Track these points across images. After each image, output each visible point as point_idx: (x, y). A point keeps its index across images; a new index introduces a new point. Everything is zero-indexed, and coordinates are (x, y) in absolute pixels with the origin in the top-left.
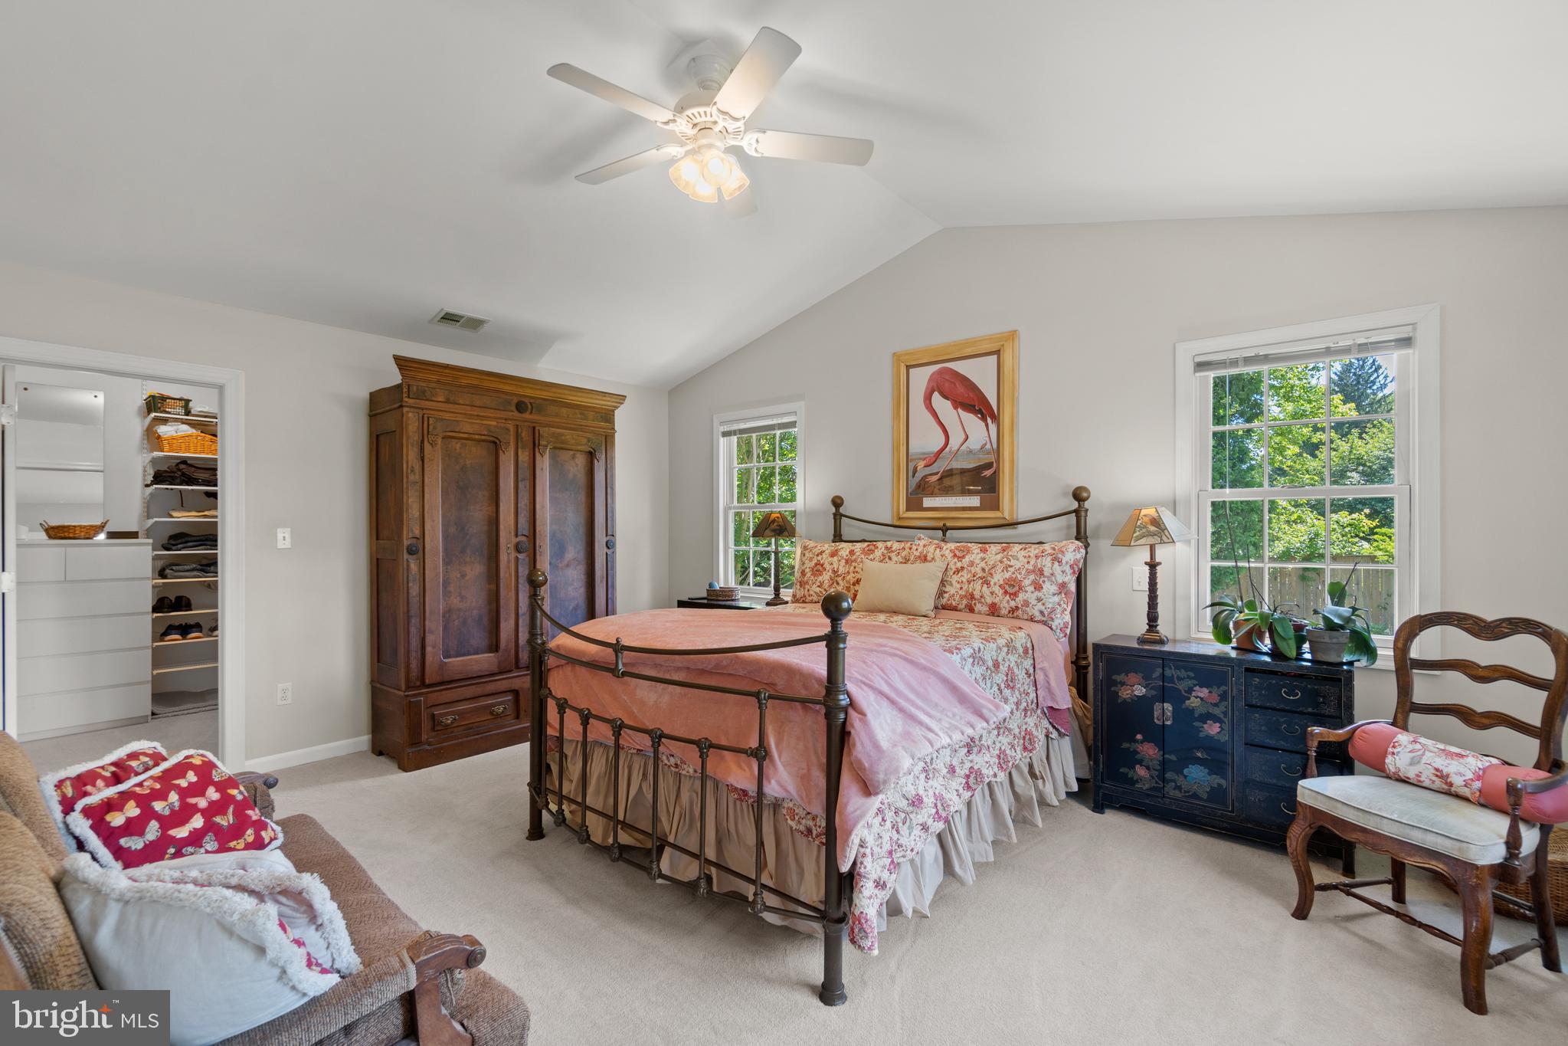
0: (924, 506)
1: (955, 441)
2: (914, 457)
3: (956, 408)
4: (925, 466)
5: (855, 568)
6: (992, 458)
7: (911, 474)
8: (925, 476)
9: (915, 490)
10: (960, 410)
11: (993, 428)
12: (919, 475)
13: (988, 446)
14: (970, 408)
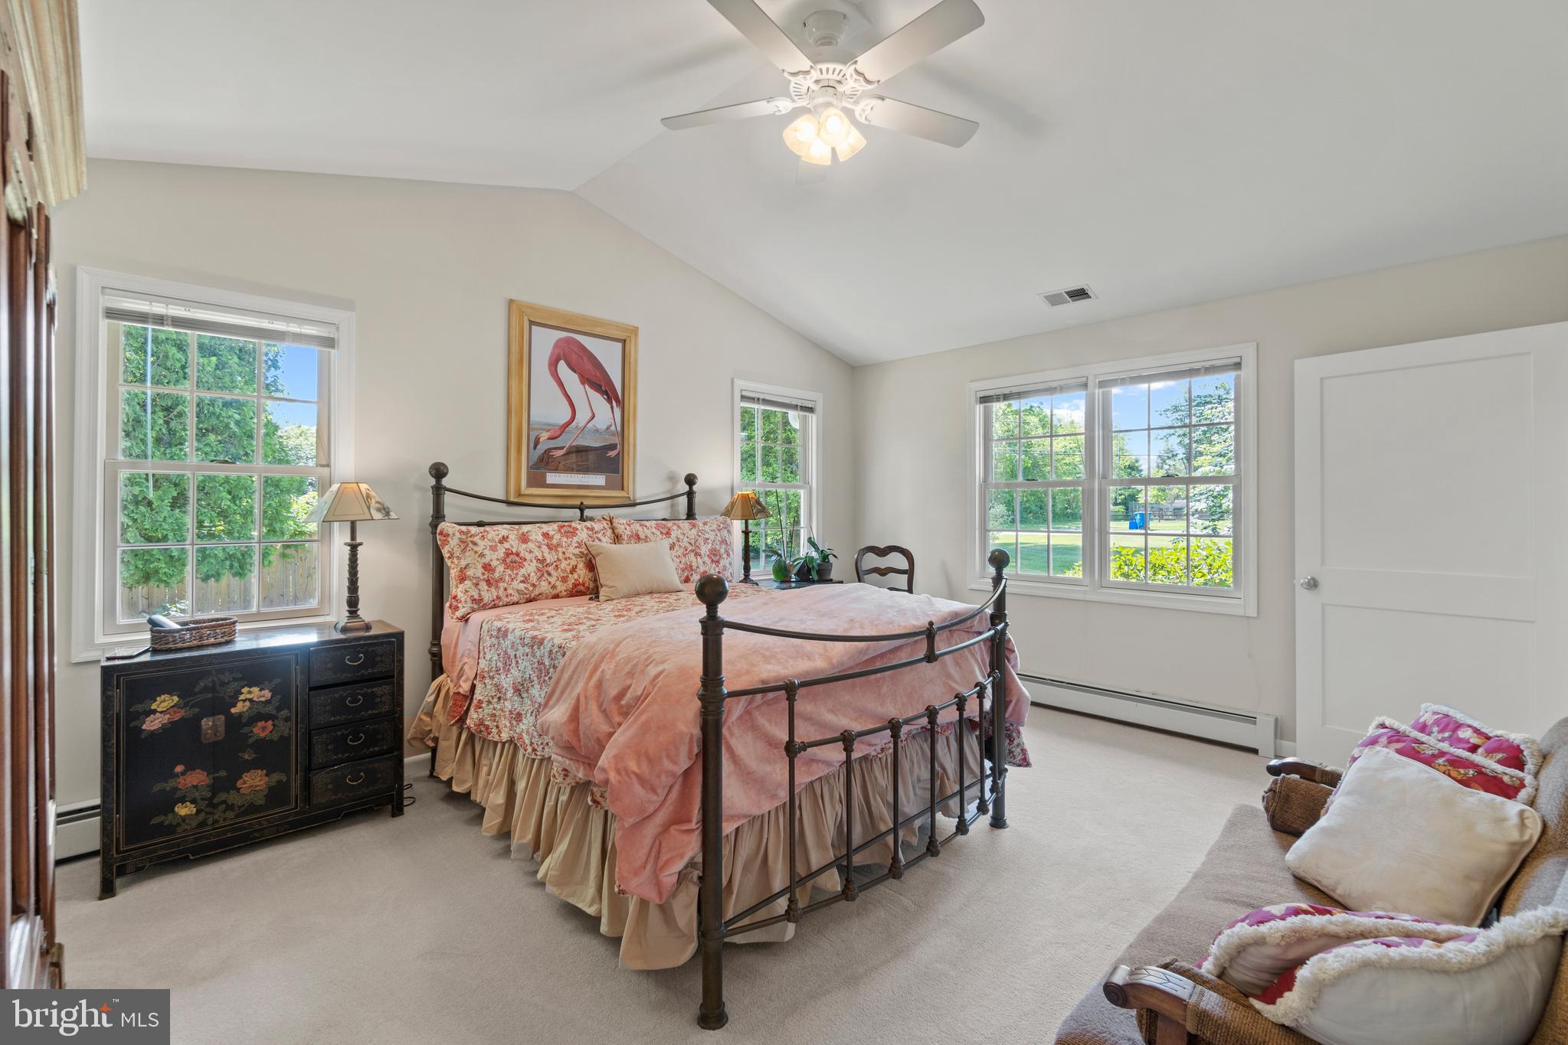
0: (547, 482)
1: (582, 417)
2: (536, 426)
3: (583, 383)
4: (548, 439)
5: (564, 553)
6: (616, 440)
7: (532, 445)
8: (550, 450)
9: (537, 463)
10: (586, 386)
11: (617, 412)
12: (542, 448)
13: (613, 428)
14: (597, 387)
